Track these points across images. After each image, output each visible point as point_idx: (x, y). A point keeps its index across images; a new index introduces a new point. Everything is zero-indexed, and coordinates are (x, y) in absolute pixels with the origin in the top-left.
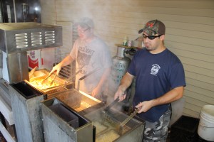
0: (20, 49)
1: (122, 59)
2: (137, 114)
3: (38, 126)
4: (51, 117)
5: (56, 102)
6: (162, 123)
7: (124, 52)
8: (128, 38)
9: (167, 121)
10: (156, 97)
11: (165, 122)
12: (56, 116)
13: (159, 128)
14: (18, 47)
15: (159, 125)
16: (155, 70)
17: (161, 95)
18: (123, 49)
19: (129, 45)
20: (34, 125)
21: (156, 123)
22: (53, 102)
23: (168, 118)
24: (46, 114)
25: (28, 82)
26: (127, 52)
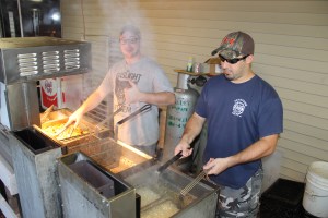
0: (26, 77)
1: (186, 92)
3: (53, 196)
4: (72, 182)
5: (80, 158)
6: (250, 189)
7: (189, 81)
8: (194, 59)
9: (257, 187)
11: (255, 188)
13: (246, 198)
14: (22, 74)
15: (246, 193)
16: (239, 108)
18: (187, 77)
19: (197, 71)
21: (242, 190)
22: (76, 157)
23: (259, 182)
24: (65, 177)
25: (39, 129)
26: (193, 81)
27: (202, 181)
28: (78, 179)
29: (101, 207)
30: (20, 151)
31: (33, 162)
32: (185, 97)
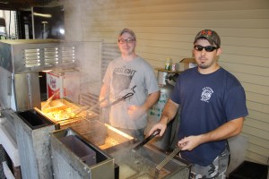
0: (30, 68)
1: (165, 87)
2: (181, 152)
3: (47, 166)
4: (61, 153)
5: (70, 133)
6: (217, 167)
7: (167, 77)
8: (171, 60)
9: (223, 166)
10: (208, 130)
11: (221, 167)
12: (67, 149)
13: (213, 175)
14: (27, 66)
15: (213, 170)
16: (207, 95)
17: (215, 128)
18: (165, 74)
19: (173, 69)
20: (42, 165)
21: (209, 168)
22: (66, 133)
23: (225, 162)
24: (55, 149)
25: (39, 110)
26: (170, 78)
27: (175, 158)
28: (65, 150)
29: (83, 174)
30: (21, 127)
31: (30, 136)
32: (164, 91)
